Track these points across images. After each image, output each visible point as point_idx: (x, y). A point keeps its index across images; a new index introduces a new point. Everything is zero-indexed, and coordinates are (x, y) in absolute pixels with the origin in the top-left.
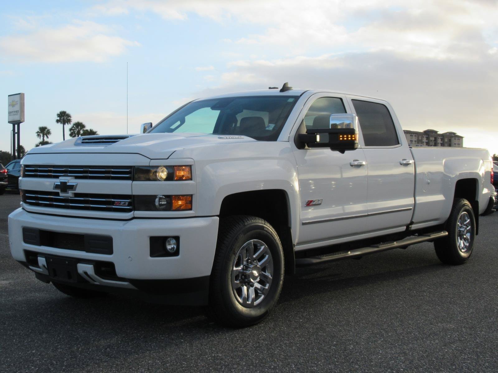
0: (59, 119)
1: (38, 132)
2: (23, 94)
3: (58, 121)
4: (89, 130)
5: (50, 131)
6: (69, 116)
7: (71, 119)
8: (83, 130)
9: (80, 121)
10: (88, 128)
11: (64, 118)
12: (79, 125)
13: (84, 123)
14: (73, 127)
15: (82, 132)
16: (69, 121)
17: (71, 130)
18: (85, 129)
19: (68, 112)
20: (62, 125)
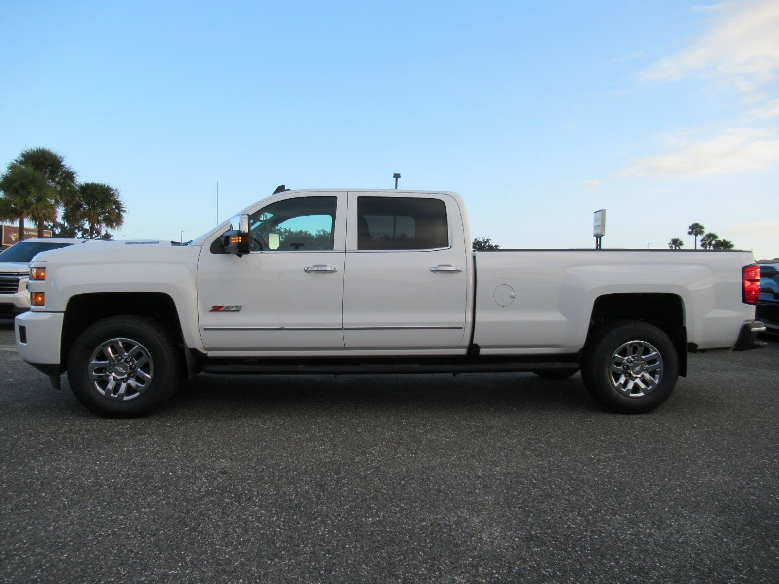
0: (691, 230)
1: (670, 244)
2: (605, 210)
3: (690, 233)
4: (722, 241)
5: (683, 242)
6: (701, 227)
7: (704, 230)
8: (716, 241)
9: (713, 232)
10: (721, 238)
11: (696, 229)
12: (712, 236)
13: (717, 234)
14: (705, 238)
15: (713, 242)
16: (701, 233)
17: (702, 241)
18: (717, 240)
19: (701, 224)
20: (694, 236)
